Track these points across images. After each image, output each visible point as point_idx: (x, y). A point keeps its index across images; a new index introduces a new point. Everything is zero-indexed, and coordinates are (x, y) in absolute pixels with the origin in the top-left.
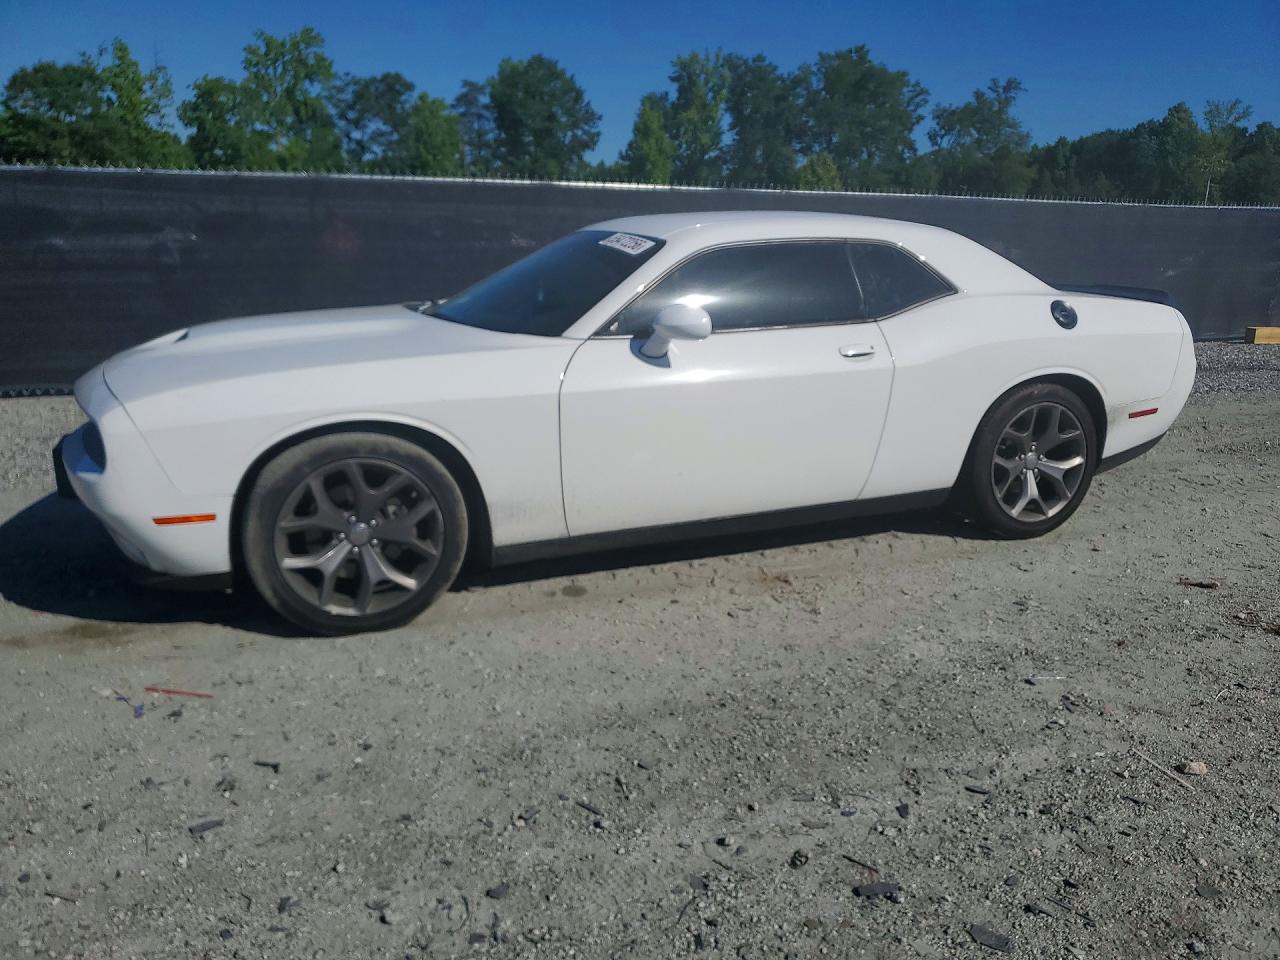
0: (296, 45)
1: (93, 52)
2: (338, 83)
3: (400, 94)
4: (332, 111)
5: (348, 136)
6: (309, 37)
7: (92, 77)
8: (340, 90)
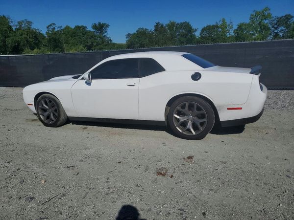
0: (263, 12)
1: (218, 22)
2: (273, 19)
3: (289, 19)
4: (270, 26)
5: (274, 32)
6: (267, 9)
7: (217, 27)
8: (274, 21)
